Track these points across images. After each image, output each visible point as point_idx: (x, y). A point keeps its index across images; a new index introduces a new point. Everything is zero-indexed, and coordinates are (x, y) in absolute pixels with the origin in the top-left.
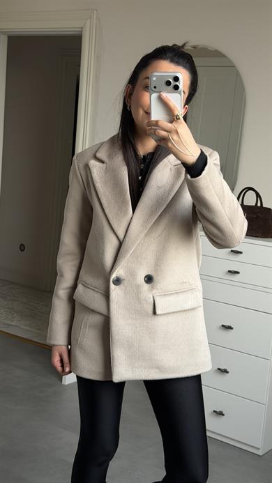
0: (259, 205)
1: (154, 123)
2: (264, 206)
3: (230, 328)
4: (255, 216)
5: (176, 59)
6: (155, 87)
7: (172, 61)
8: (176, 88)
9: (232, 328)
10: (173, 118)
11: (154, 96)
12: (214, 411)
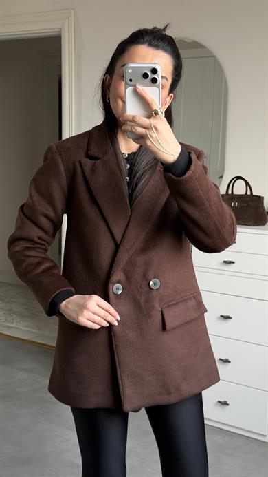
0: (249, 193)
1: (131, 118)
2: (254, 194)
3: (229, 318)
4: (246, 205)
5: (155, 42)
6: (131, 80)
7: (150, 45)
8: (154, 81)
9: (231, 318)
10: (151, 114)
11: (129, 90)
12: (219, 402)
